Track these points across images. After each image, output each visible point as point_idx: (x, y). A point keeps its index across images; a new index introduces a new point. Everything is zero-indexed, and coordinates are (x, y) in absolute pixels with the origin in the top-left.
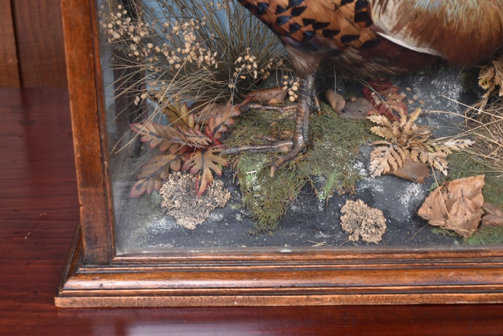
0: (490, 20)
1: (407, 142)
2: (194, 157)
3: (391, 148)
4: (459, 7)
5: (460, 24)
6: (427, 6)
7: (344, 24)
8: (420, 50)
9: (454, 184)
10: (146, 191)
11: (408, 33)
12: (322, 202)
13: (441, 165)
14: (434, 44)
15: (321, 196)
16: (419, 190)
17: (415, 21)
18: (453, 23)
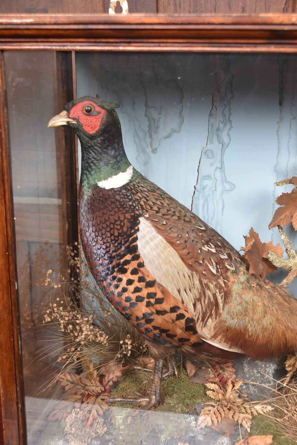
0: (278, 336)
1: (227, 404)
2: (90, 400)
3: (216, 408)
4: (257, 326)
5: (258, 337)
6: (235, 324)
7: (179, 332)
8: (232, 350)
9: (252, 439)
10: (58, 419)
11: (222, 340)
12: (163, 442)
13: (247, 424)
14: (241, 347)
15: (163, 438)
16: (227, 441)
17: (226, 333)
18: (253, 336)
